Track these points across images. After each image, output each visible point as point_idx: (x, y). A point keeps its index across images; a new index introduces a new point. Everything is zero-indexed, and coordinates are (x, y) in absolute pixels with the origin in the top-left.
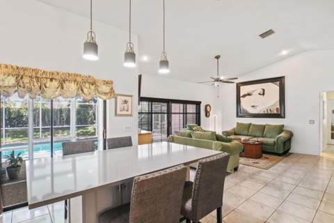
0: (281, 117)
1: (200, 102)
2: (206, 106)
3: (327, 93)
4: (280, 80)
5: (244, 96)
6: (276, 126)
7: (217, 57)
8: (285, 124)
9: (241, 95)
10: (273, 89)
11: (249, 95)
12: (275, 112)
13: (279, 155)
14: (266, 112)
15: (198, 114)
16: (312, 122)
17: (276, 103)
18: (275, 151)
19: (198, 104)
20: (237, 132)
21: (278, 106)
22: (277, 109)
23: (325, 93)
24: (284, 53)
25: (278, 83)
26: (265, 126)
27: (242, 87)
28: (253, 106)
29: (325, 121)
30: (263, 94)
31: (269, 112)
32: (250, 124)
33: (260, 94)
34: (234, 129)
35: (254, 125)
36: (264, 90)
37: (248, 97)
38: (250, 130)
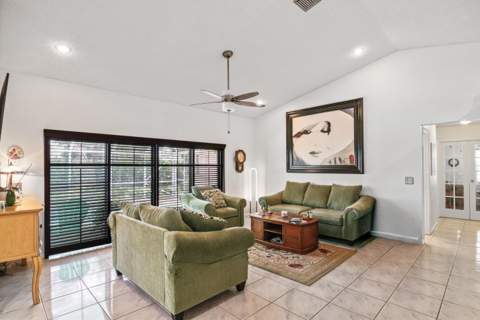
0: (358, 172)
1: (224, 146)
2: (237, 153)
3: (438, 126)
4: (355, 106)
5: (299, 135)
6: (348, 189)
7: (228, 55)
8: (364, 185)
9: (294, 133)
10: (344, 120)
11: (306, 132)
12: (348, 163)
13: (351, 244)
14: (333, 164)
15: (221, 166)
16: (410, 181)
17: (348, 147)
18: (343, 236)
19: (220, 148)
20: (285, 197)
21: (353, 153)
22: (351, 156)
23: (434, 127)
24: (358, 52)
25: (352, 109)
26: (331, 187)
27: (294, 120)
28: (313, 153)
29: (435, 177)
30: (329, 131)
31: (338, 163)
32: (308, 184)
33: (322, 131)
34: (281, 193)
35: (313, 186)
36: (329, 124)
37: (304, 135)
38: (306, 195)
